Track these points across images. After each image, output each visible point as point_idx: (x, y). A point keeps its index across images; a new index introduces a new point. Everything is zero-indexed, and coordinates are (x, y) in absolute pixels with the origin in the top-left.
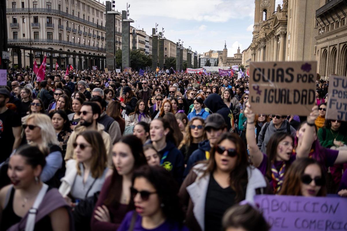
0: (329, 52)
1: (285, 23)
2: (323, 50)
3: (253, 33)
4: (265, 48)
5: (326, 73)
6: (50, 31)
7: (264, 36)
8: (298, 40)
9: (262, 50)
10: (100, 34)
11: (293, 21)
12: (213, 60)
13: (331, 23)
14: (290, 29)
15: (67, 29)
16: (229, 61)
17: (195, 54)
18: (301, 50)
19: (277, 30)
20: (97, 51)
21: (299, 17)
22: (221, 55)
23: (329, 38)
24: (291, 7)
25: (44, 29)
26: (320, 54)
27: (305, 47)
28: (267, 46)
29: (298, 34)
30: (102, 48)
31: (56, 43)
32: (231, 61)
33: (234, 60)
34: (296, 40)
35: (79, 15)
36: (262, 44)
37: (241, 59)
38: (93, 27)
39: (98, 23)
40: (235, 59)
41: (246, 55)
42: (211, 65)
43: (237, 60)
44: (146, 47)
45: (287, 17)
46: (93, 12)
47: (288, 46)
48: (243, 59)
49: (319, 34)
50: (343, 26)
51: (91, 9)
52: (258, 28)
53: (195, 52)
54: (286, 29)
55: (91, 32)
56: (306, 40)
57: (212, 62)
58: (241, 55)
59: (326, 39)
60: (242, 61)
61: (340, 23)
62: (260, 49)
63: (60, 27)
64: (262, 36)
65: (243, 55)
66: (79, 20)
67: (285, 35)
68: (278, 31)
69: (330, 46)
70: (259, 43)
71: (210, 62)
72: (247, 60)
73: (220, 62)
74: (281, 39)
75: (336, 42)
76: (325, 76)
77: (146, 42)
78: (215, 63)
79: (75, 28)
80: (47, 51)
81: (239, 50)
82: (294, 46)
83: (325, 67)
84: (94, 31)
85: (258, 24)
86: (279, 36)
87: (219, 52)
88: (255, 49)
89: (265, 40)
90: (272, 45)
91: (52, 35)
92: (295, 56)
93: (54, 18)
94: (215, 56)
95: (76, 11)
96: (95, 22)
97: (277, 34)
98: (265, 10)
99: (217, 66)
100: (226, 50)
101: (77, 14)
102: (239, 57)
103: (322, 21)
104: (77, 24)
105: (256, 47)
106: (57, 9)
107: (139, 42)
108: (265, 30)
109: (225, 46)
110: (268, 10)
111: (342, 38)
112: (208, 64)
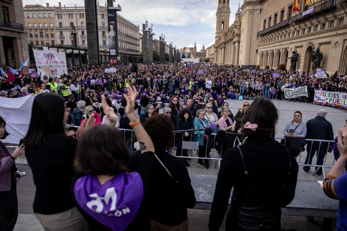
0: (265, 54)
1: (239, 35)
2: (261, 53)
3: (215, 37)
4: (225, 48)
5: (263, 65)
6: (104, 39)
7: (225, 41)
8: (247, 46)
10: (127, 40)
11: (244, 35)
12: (186, 54)
13: (266, 39)
14: (242, 39)
16: (197, 55)
18: (249, 52)
19: (234, 39)
20: (126, 51)
21: (248, 32)
22: (192, 51)
23: (264, 47)
24: (243, 27)
25: (101, 38)
26: (260, 55)
27: (251, 49)
28: (226, 47)
29: (247, 42)
32: (199, 54)
33: (200, 54)
34: (246, 46)
36: (223, 46)
38: (124, 36)
40: (202, 53)
41: (210, 51)
42: (186, 57)
43: (203, 54)
45: (240, 31)
46: (124, 26)
47: (241, 48)
48: (207, 53)
49: (259, 44)
50: (272, 42)
52: (219, 34)
54: (240, 39)
55: (123, 39)
56: (251, 46)
57: (186, 55)
58: (205, 51)
59: (263, 47)
60: (206, 55)
61: (270, 40)
62: (221, 49)
64: (223, 41)
65: (207, 51)
67: (239, 42)
68: (236, 39)
69: (265, 51)
70: (221, 45)
71: (185, 55)
72: (210, 54)
73: (192, 55)
74: (237, 44)
75: (268, 49)
76: (262, 66)
78: (188, 56)
80: (103, 52)
81: (204, 47)
82: (245, 49)
83: (262, 61)
85: (219, 32)
86: (235, 42)
87: (191, 49)
88: (217, 48)
89: (225, 43)
90: (230, 47)
91: (106, 42)
92: (245, 55)
93: (106, 32)
94: (188, 51)
96: (125, 33)
97: (234, 41)
98: (223, 23)
99: (190, 58)
100: (195, 47)
102: (204, 52)
103: (261, 37)
105: (218, 47)
108: (225, 37)
109: (195, 45)
110: (225, 23)
111: (271, 48)
112: (184, 57)
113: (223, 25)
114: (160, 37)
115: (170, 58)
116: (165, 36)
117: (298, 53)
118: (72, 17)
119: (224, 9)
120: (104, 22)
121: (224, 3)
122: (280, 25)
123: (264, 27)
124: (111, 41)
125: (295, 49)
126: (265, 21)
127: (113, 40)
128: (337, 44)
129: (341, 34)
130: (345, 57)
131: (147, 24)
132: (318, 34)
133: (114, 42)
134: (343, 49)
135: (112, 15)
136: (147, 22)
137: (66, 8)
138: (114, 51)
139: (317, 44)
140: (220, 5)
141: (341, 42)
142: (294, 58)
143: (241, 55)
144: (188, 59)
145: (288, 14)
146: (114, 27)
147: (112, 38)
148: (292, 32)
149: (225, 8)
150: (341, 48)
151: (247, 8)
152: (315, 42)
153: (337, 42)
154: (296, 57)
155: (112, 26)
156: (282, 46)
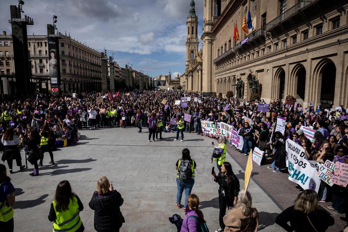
0: (220, 81)
1: (201, 64)
3: (186, 66)
4: (192, 76)
5: (219, 92)
6: (64, 68)
7: (192, 69)
9: (191, 77)
10: (92, 68)
12: (162, 82)
13: (220, 67)
14: (204, 67)
15: (74, 67)
16: (171, 82)
17: (151, 78)
18: (209, 79)
20: (91, 79)
21: (208, 61)
22: (167, 79)
24: (204, 55)
29: (208, 70)
30: (94, 77)
31: (68, 75)
33: (175, 81)
34: (207, 74)
35: (80, 57)
36: (191, 74)
37: (180, 81)
39: (91, 61)
41: (183, 78)
42: (161, 85)
43: (177, 82)
44: (120, 74)
45: (202, 60)
47: (203, 76)
48: (181, 81)
49: (215, 72)
50: (224, 70)
51: (87, 53)
52: (189, 63)
53: (151, 77)
54: (202, 67)
55: (87, 67)
59: (218, 75)
60: (180, 83)
61: (223, 68)
63: (70, 65)
64: (191, 69)
65: (181, 79)
66: (80, 60)
67: (202, 70)
68: (198, 68)
69: (220, 79)
72: (183, 82)
73: (167, 83)
74: (200, 72)
76: (217, 93)
77: (120, 72)
79: (79, 66)
81: (178, 75)
82: (206, 77)
83: (219, 89)
84: (89, 67)
86: (198, 70)
87: (166, 77)
88: (187, 76)
89: (192, 71)
90: (196, 74)
91: (65, 70)
92: (207, 82)
94: (163, 79)
95: (79, 55)
97: (198, 69)
98: (192, 52)
99: (165, 85)
100: (170, 76)
101: (79, 57)
102: (178, 80)
103: (217, 65)
104: (79, 63)
105: (188, 74)
106: (68, 54)
107: (115, 72)
109: (170, 73)
110: (194, 52)
111: (224, 75)
112: (159, 84)
113: (193, 54)
114: (126, 66)
115: (140, 86)
116: (132, 65)
117: (242, 81)
118: (41, 45)
119: (192, 39)
120: (64, 50)
121: (193, 33)
122: (228, 53)
123: (218, 55)
124: (52, 68)
125: (240, 76)
126: (219, 50)
127: (54, 68)
128: (268, 71)
129: (270, 62)
130: (275, 84)
131: (106, 53)
132: (255, 62)
133: (55, 70)
134: (273, 76)
135: (53, 42)
136: (106, 50)
137: (36, 37)
138: (56, 79)
139: (255, 71)
140: (189, 35)
141: (271, 69)
142: (238, 85)
143: (204, 82)
144: (164, 86)
145: (233, 44)
146: (55, 55)
147: (53, 66)
148: (237, 59)
149: (194, 38)
150: (271, 75)
151: (206, 38)
152: (253, 69)
153: (268, 70)
154: (240, 84)
155: (53, 53)
156: (231, 74)
